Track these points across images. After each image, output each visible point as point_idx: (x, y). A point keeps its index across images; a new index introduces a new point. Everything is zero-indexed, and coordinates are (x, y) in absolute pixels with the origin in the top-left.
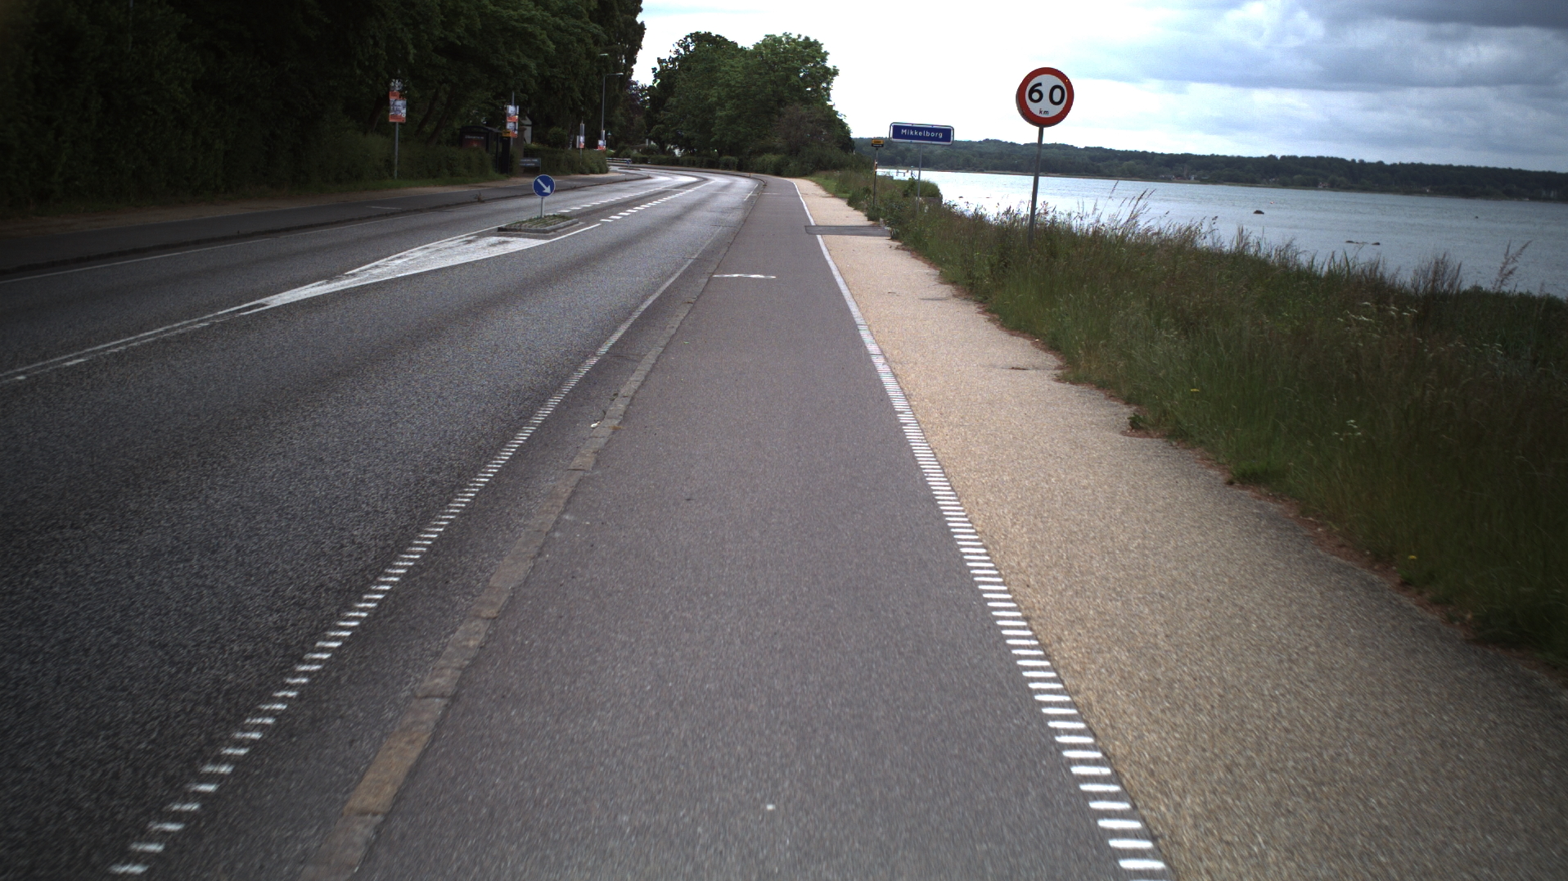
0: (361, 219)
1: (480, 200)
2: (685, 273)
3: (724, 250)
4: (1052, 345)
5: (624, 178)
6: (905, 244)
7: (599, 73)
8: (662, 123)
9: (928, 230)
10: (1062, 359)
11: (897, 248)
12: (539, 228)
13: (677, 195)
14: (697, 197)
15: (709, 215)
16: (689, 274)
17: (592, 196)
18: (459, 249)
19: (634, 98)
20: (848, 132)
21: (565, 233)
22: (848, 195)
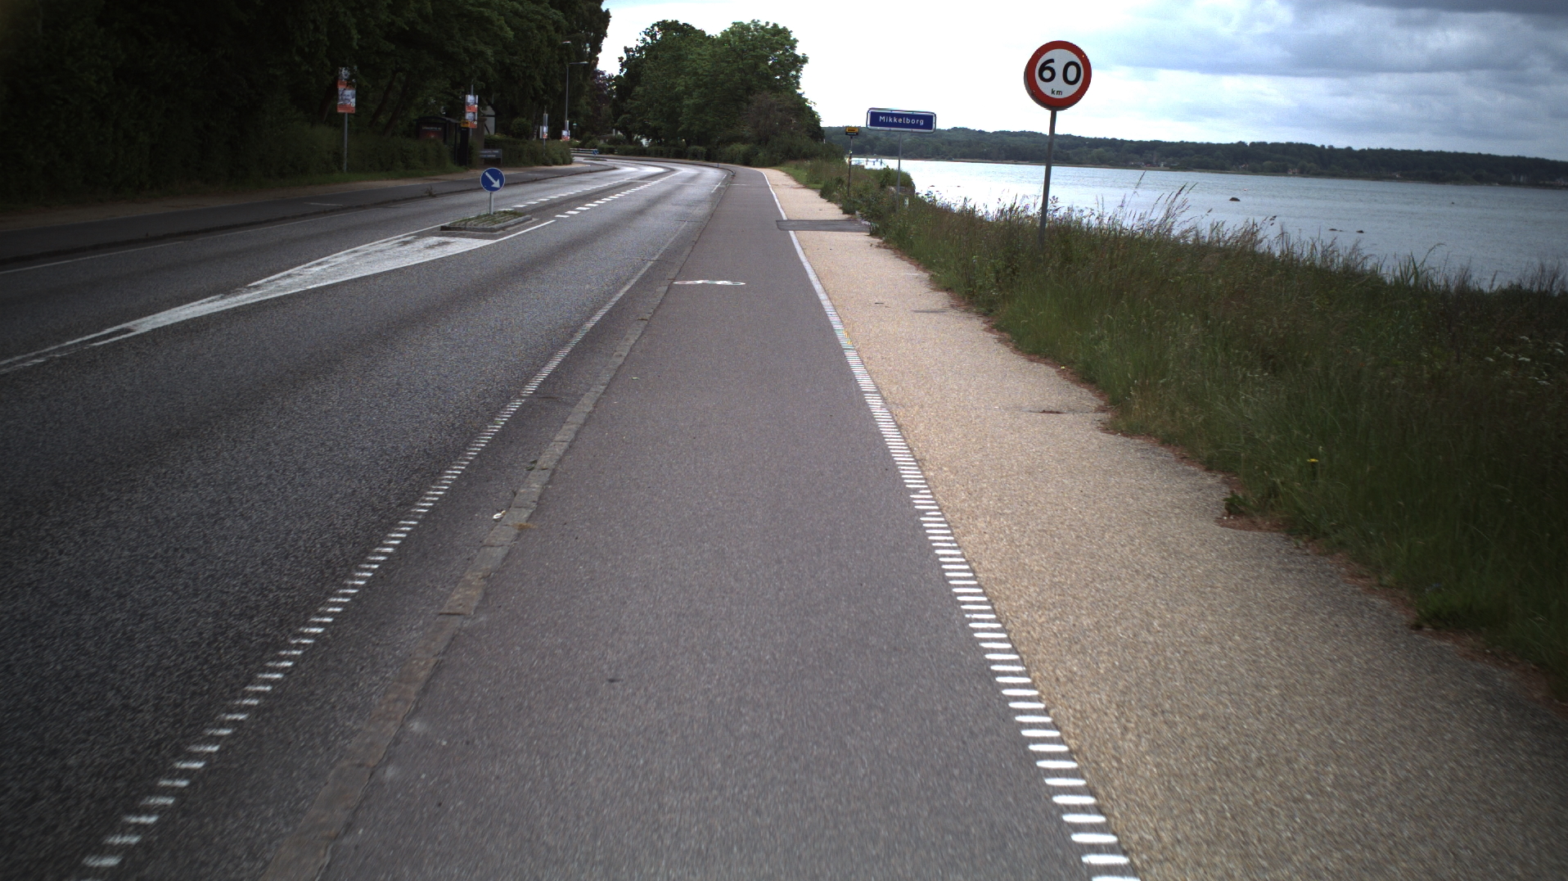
0: (294, 218)
1: (432, 195)
2: (643, 278)
3: (688, 250)
4: (1086, 376)
5: (588, 170)
6: (886, 241)
7: (561, 61)
8: (628, 112)
9: (914, 226)
10: (1101, 396)
11: (878, 246)
12: (485, 227)
13: (642, 187)
14: (664, 189)
15: (674, 209)
16: (647, 281)
17: (551, 188)
18: (391, 252)
19: (601, 87)
20: (818, 121)
21: (515, 232)
22: (820, 186)
